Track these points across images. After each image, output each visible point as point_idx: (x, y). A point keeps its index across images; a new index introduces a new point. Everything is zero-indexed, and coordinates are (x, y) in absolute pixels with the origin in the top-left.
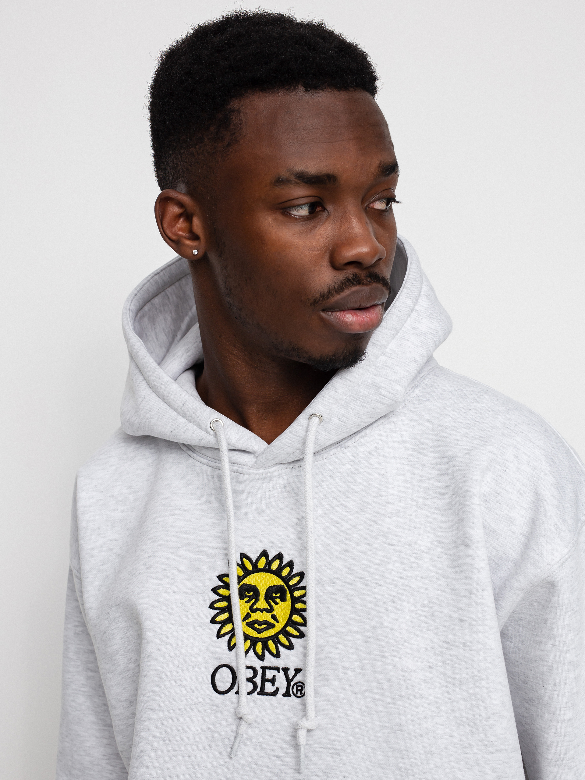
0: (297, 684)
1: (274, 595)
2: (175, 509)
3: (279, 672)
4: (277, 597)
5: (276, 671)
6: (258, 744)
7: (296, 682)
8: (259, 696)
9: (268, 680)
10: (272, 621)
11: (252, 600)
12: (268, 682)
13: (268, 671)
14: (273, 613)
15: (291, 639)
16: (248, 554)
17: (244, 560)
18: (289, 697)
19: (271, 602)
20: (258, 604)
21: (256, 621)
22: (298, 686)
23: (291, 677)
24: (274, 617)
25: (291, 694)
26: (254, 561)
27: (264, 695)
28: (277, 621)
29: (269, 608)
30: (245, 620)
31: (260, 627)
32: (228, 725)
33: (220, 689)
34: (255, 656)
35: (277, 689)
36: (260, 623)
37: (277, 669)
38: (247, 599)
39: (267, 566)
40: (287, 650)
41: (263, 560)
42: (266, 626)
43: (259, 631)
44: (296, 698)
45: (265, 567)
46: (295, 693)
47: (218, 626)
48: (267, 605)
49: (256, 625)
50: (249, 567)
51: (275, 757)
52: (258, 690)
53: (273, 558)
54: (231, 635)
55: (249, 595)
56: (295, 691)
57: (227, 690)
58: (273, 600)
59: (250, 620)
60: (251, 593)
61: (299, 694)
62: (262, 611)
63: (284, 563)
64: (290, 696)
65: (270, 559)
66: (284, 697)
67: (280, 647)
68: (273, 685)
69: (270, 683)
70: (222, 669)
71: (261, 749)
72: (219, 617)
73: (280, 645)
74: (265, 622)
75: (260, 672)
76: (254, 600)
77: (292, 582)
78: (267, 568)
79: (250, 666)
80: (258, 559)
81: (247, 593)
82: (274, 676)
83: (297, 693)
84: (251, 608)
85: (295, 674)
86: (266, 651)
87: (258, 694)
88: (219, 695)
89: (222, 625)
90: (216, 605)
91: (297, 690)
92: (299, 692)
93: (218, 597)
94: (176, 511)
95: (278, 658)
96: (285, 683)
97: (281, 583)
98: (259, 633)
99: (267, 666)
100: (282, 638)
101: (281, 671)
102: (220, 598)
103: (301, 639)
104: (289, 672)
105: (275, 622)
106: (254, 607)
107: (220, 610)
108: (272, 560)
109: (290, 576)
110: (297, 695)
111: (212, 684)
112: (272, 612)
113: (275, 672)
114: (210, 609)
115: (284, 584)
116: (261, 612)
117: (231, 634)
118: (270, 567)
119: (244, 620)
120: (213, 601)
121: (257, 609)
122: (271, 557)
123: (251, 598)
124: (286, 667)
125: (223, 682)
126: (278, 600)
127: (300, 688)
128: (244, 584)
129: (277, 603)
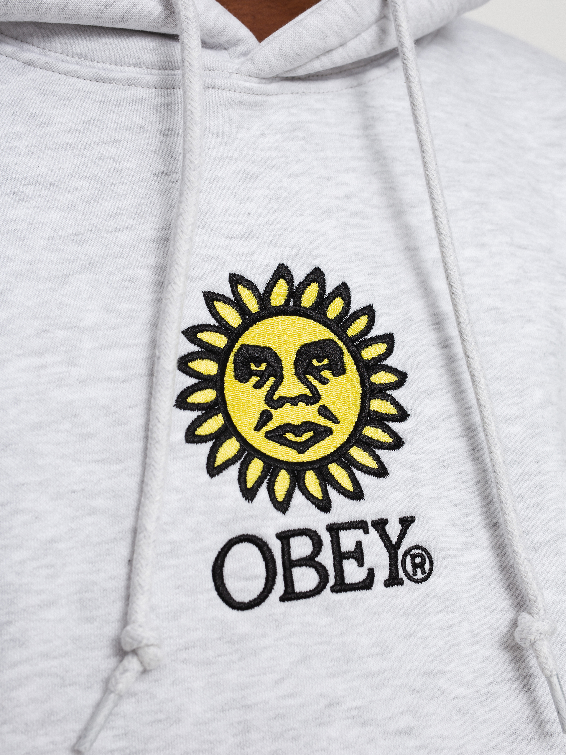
0: (411, 553)
1: (315, 363)
2: (25, 185)
3: (366, 532)
4: (325, 368)
5: (361, 532)
6: (355, 713)
7: (407, 548)
8: (335, 595)
9: (348, 556)
10: (322, 421)
11: (268, 380)
12: (348, 558)
13: (343, 535)
14: (321, 403)
15: (379, 452)
16: (248, 275)
17: (241, 289)
18: (399, 586)
19: (311, 378)
20: (280, 388)
21: (287, 427)
22: (413, 557)
23: (394, 539)
24: (325, 412)
25: (402, 579)
26: (262, 290)
27: (346, 591)
28: (336, 421)
29: (309, 394)
30: (261, 428)
31: (299, 439)
32: (277, 682)
33: (239, 597)
34: (309, 503)
35: (371, 573)
36: (298, 430)
37: (361, 525)
38: (254, 379)
39: (292, 299)
40: (375, 479)
41: (282, 287)
42: (311, 434)
43: (302, 448)
44: (416, 585)
45: (287, 302)
46: (411, 574)
47: (206, 447)
48: (303, 386)
49: (289, 436)
50: (252, 305)
51: (399, 732)
52: (332, 581)
53: (304, 280)
54: (242, 464)
55: (259, 369)
56: (409, 568)
57: (259, 596)
58: (316, 373)
59: (271, 426)
60: (263, 366)
61: (420, 576)
62: (294, 401)
63: (329, 290)
64: (401, 583)
65: (296, 283)
66: (388, 589)
67: (359, 475)
68: (361, 564)
69: (352, 561)
70: (236, 549)
71: (364, 724)
72: (205, 425)
73: (359, 469)
74: (307, 426)
75: (326, 538)
76: (272, 380)
77: (353, 330)
78: (291, 304)
79: (302, 528)
80: (271, 286)
81: (253, 367)
82: (359, 544)
83: (415, 573)
84: (269, 398)
85: (401, 531)
86: (329, 488)
87: (334, 590)
88: (240, 613)
89: (214, 443)
90: (192, 399)
91: (415, 566)
92: (419, 570)
93: (192, 381)
94: (29, 190)
95: (360, 500)
96: (385, 556)
97: (327, 334)
98: (300, 452)
99: (340, 521)
100: (357, 453)
101: (371, 529)
102: (197, 381)
103: (397, 451)
104: (388, 528)
105: (329, 424)
106: (276, 397)
107: (203, 410)
108: (301, 284)
109: (347, 317)
110: (415, 577)
111: (217, 589)
112: (318, 402)
113: (358, 534)
114: (178, 410)
115: (335, 338)
116: (292, 404)
117: (240, 462)
118: (298, 302)
119: (258, 428)
120: (182, 389)
121: (283, 401)
122: (298, 278)
123: (263, 378)
124: (380, 518)
125: (247, 579)
126: (326, 374)
127: (418, 560)
128: (244, 345)
129: (324, 381)
